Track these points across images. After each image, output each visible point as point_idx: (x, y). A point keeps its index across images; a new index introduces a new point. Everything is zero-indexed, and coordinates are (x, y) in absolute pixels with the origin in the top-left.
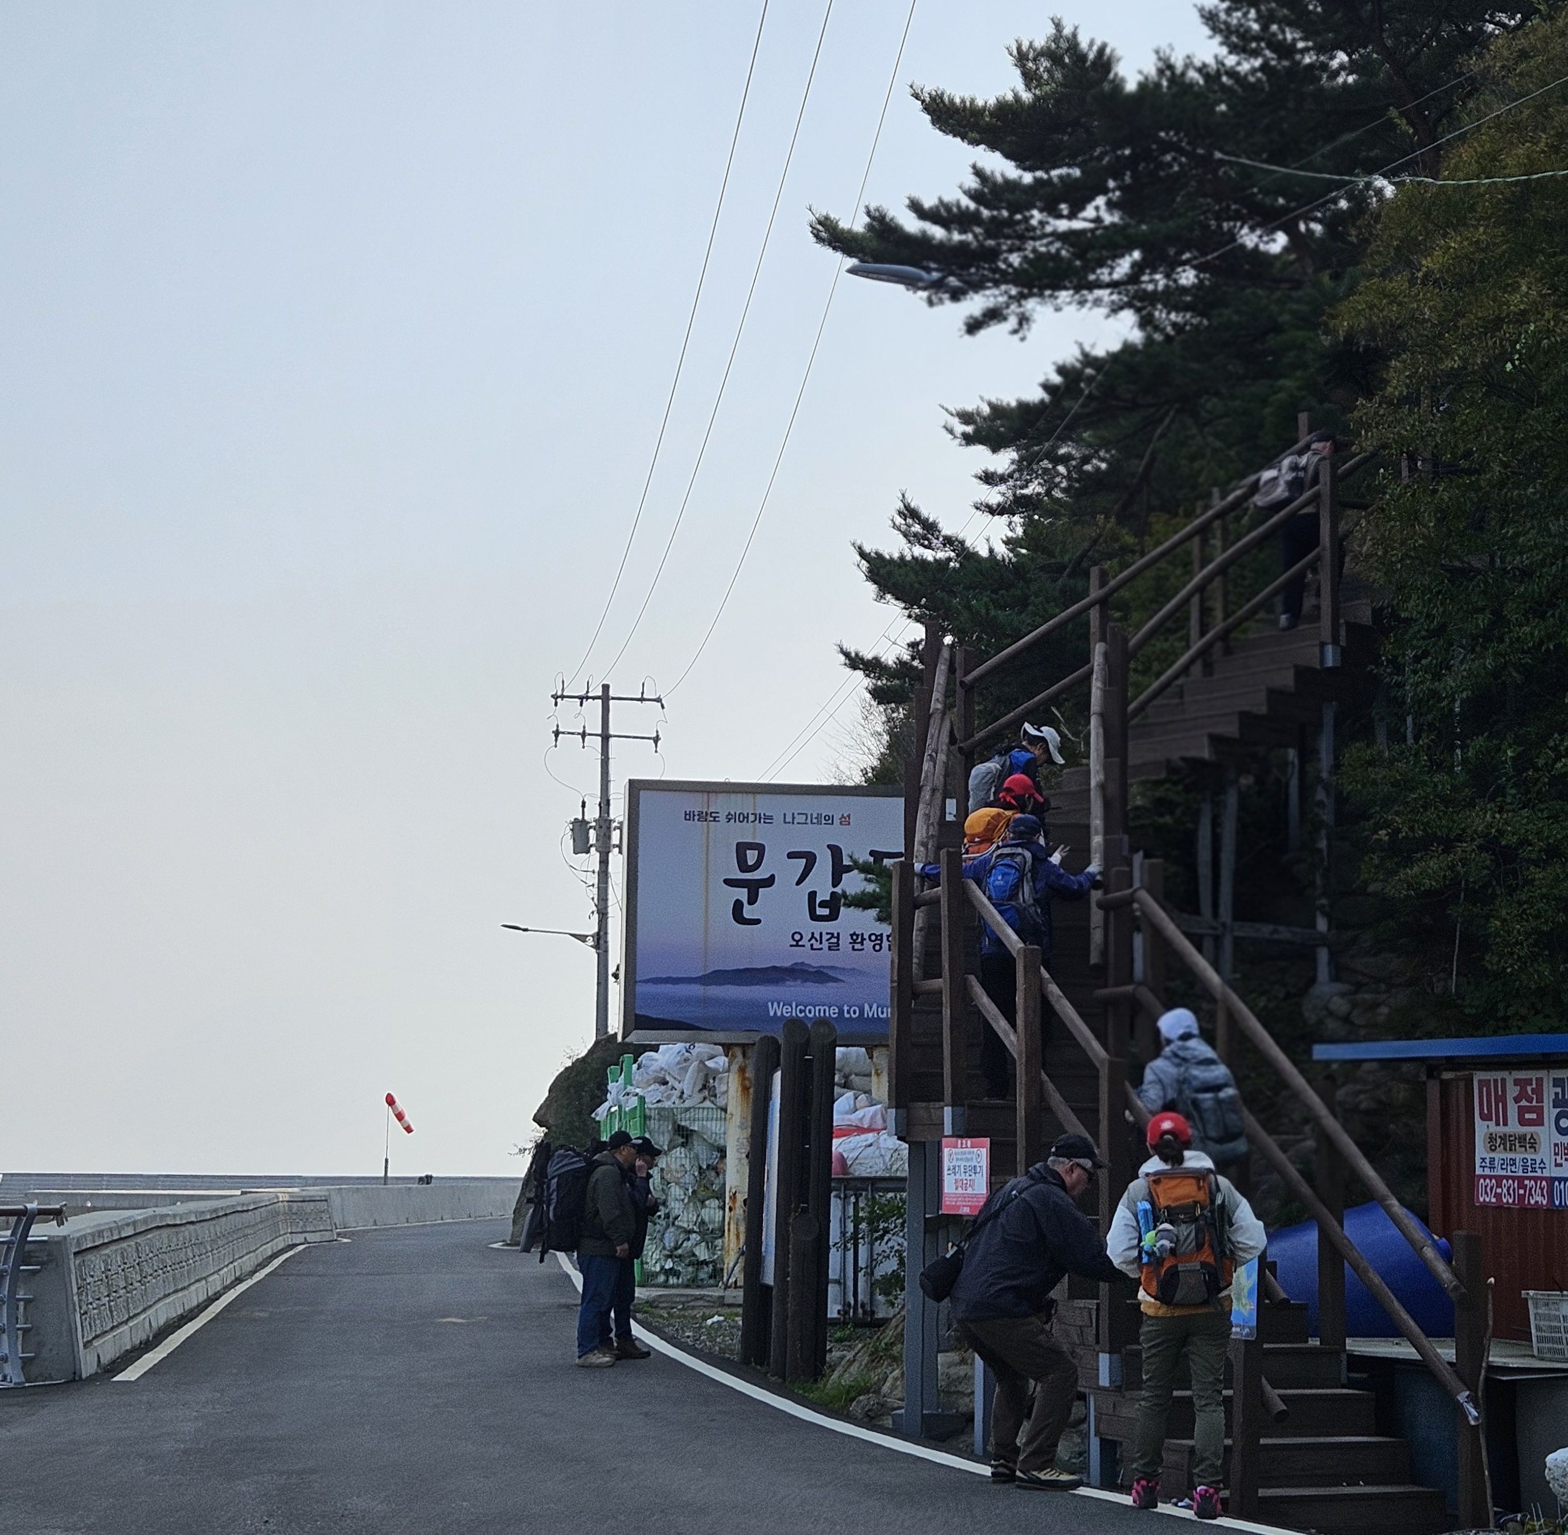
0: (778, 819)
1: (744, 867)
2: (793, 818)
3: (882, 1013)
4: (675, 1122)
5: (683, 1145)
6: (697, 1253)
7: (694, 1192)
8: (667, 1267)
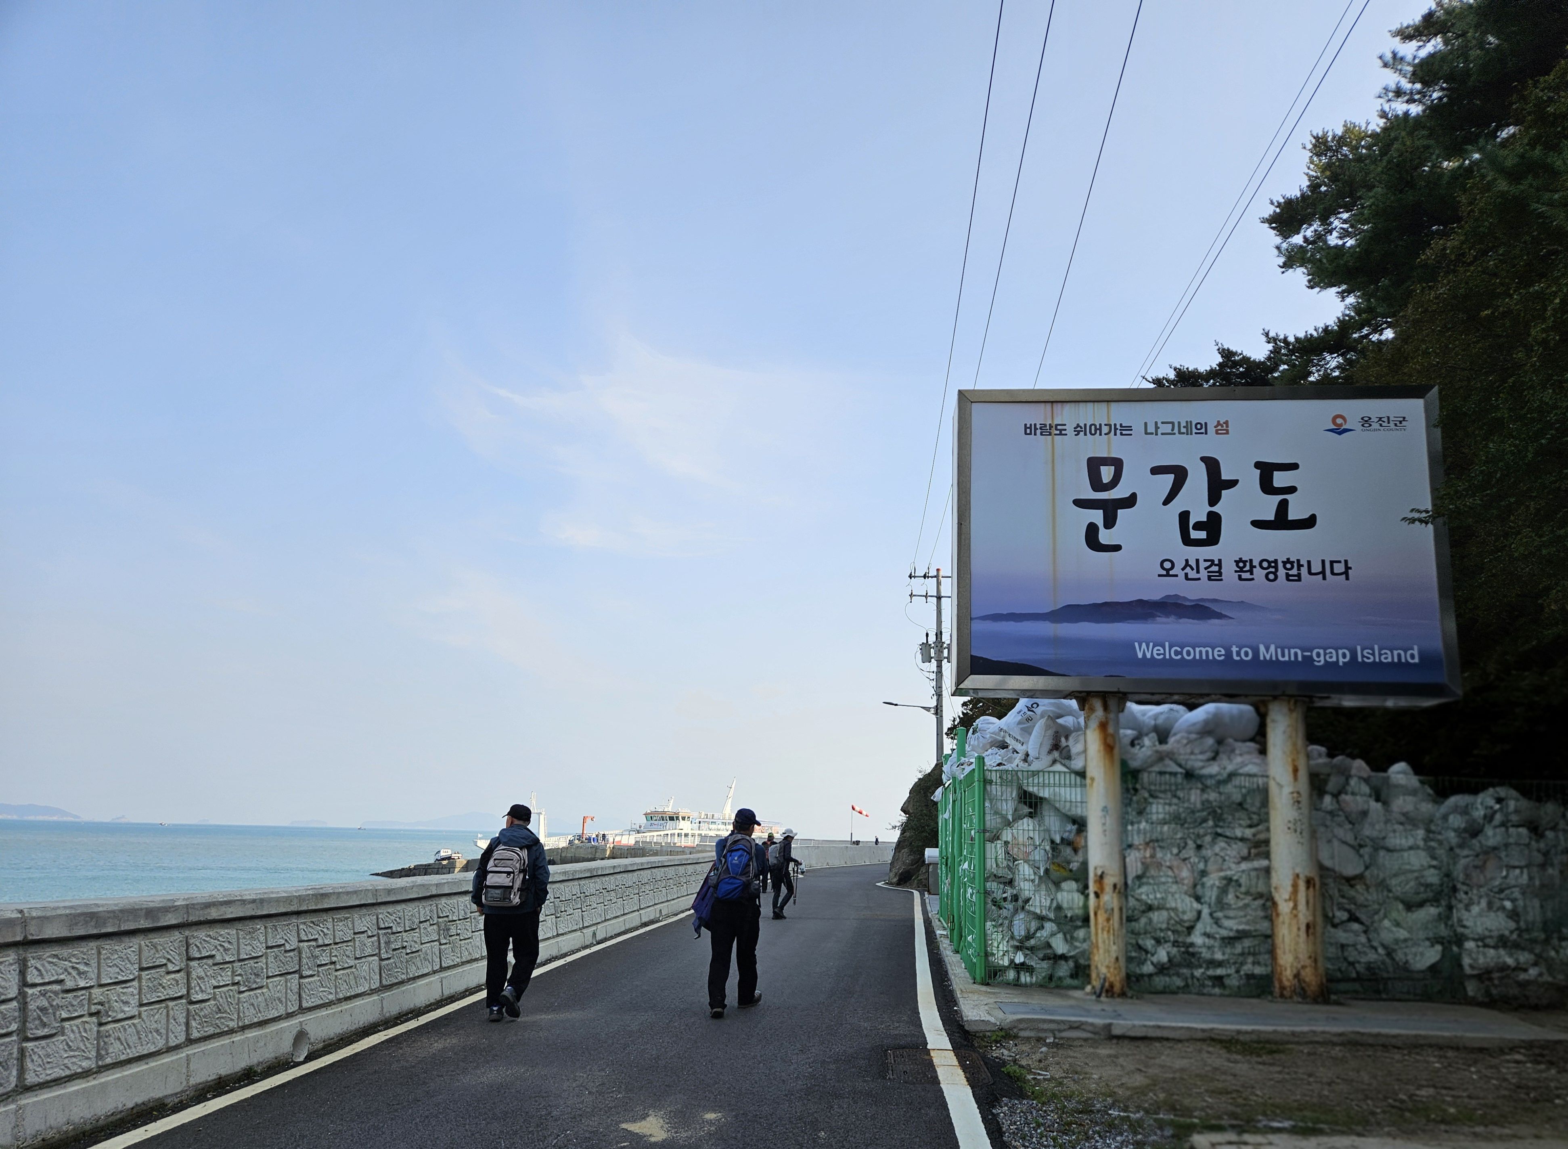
0: (1138, 428)
1: (1097, 484)
2: (1157, 428)
3: (1283, 656)
4: (1020, 787)
5: (1031, 815)
6: (1054, 945)
7: (1047, 871)
8: (1017, 961)
